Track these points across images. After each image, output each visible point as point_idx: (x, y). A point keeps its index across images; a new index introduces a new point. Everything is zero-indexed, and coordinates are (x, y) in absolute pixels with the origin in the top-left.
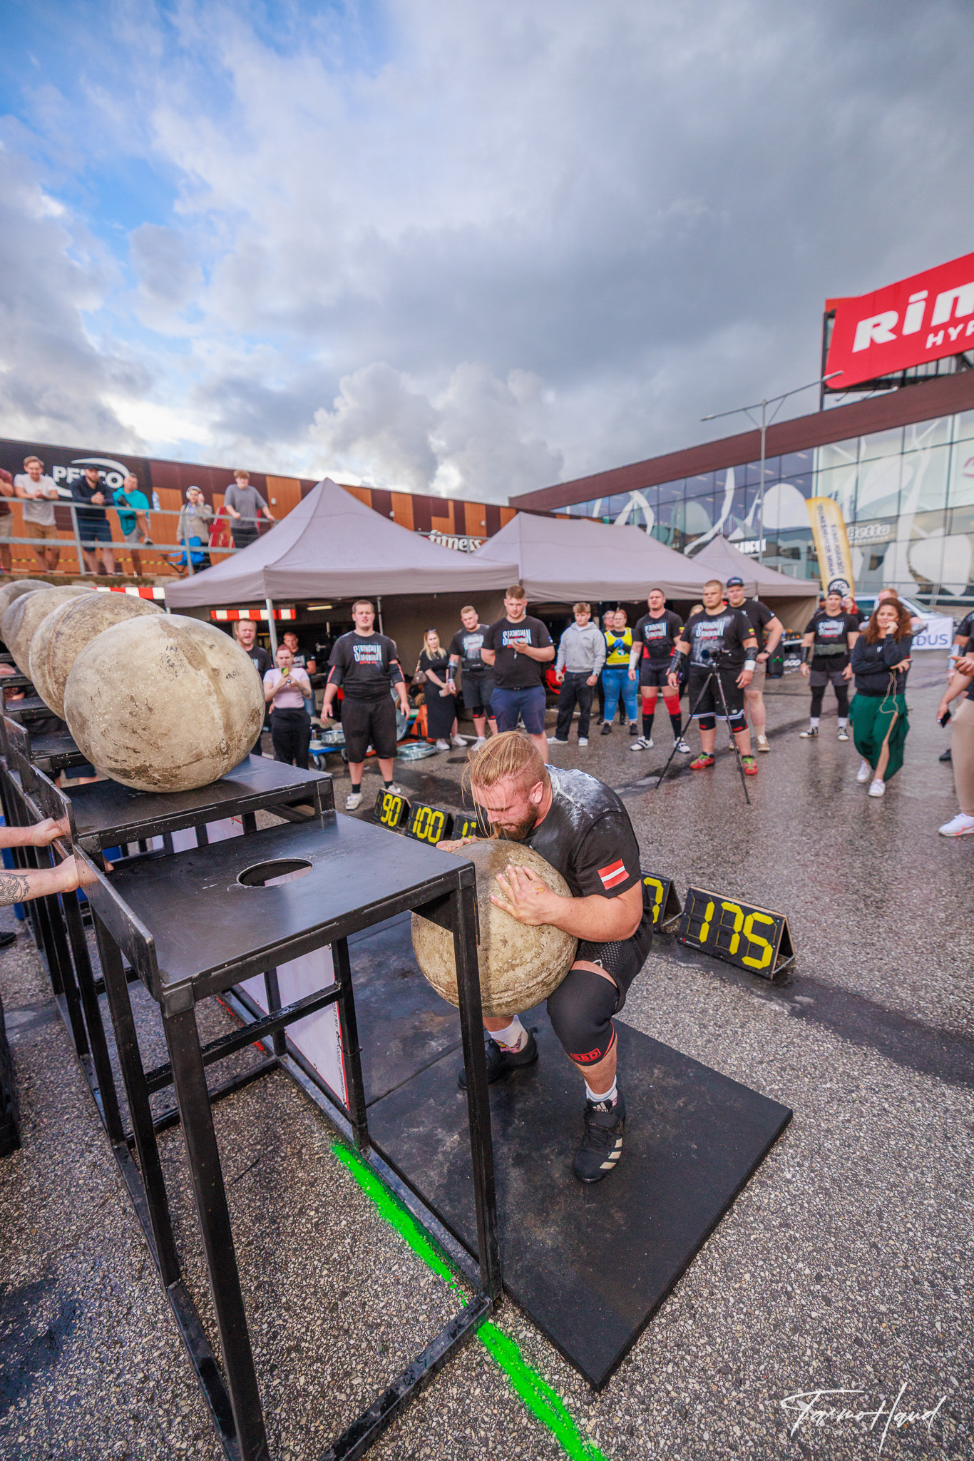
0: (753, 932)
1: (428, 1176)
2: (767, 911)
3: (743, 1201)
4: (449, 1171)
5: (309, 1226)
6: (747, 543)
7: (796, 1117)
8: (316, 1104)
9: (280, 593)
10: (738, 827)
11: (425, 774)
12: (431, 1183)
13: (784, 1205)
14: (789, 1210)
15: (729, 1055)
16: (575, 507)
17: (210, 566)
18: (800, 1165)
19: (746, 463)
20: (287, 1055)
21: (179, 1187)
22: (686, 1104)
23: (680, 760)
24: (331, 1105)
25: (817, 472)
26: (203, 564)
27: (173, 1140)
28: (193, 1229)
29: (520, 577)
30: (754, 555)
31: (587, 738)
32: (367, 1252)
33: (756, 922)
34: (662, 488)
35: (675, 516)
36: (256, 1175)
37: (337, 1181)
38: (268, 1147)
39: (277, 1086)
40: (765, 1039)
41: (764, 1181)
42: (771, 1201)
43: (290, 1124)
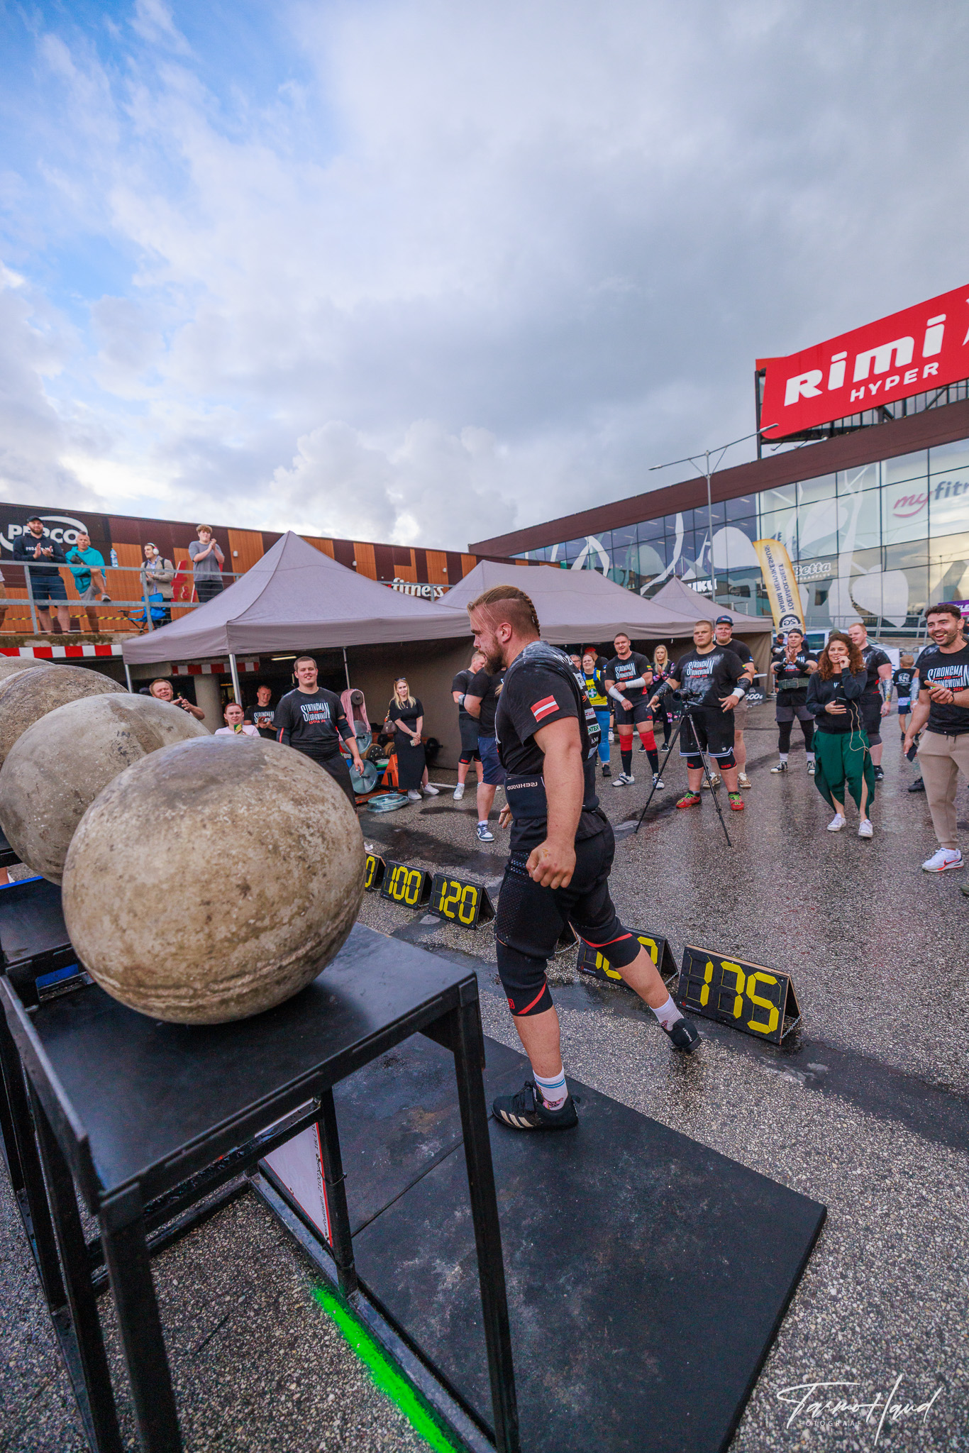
0: (756, 994)
1: (428, 1325)
2: (770, 970)
3: (788, 1330)
4: (452, 1316)
5: (290, 1405)
6: (699, 583)
7: (832, 1215)
8: (293, 1237)
9: (244, 648)
10: (722, 872)
11: (399, 827)
12: (432, 1335)
13: (833, 1331)
14: (840, 1338)
15: (747, 1139)
16: (533, 552)
17: (170, 621)
18: (844, 1276)
19: (694, 508)
20: (259, 1174)
22: (710, 1206)
23: (659, 798)
24: (312, 1238)
25: (760, 515)
26: (163, 619)
30: (706, 594)
32: (360, 1437)
33: (758, 983)
34: (615, 533)
35: (630, 559)
36: (225, 1338)
37: (322, 1338)
38: (239, 1297)
39: (248, 1214)
40: (784, 1117)
41: (807, 1301)
42: (819, 1326)
43: (265, 1264)
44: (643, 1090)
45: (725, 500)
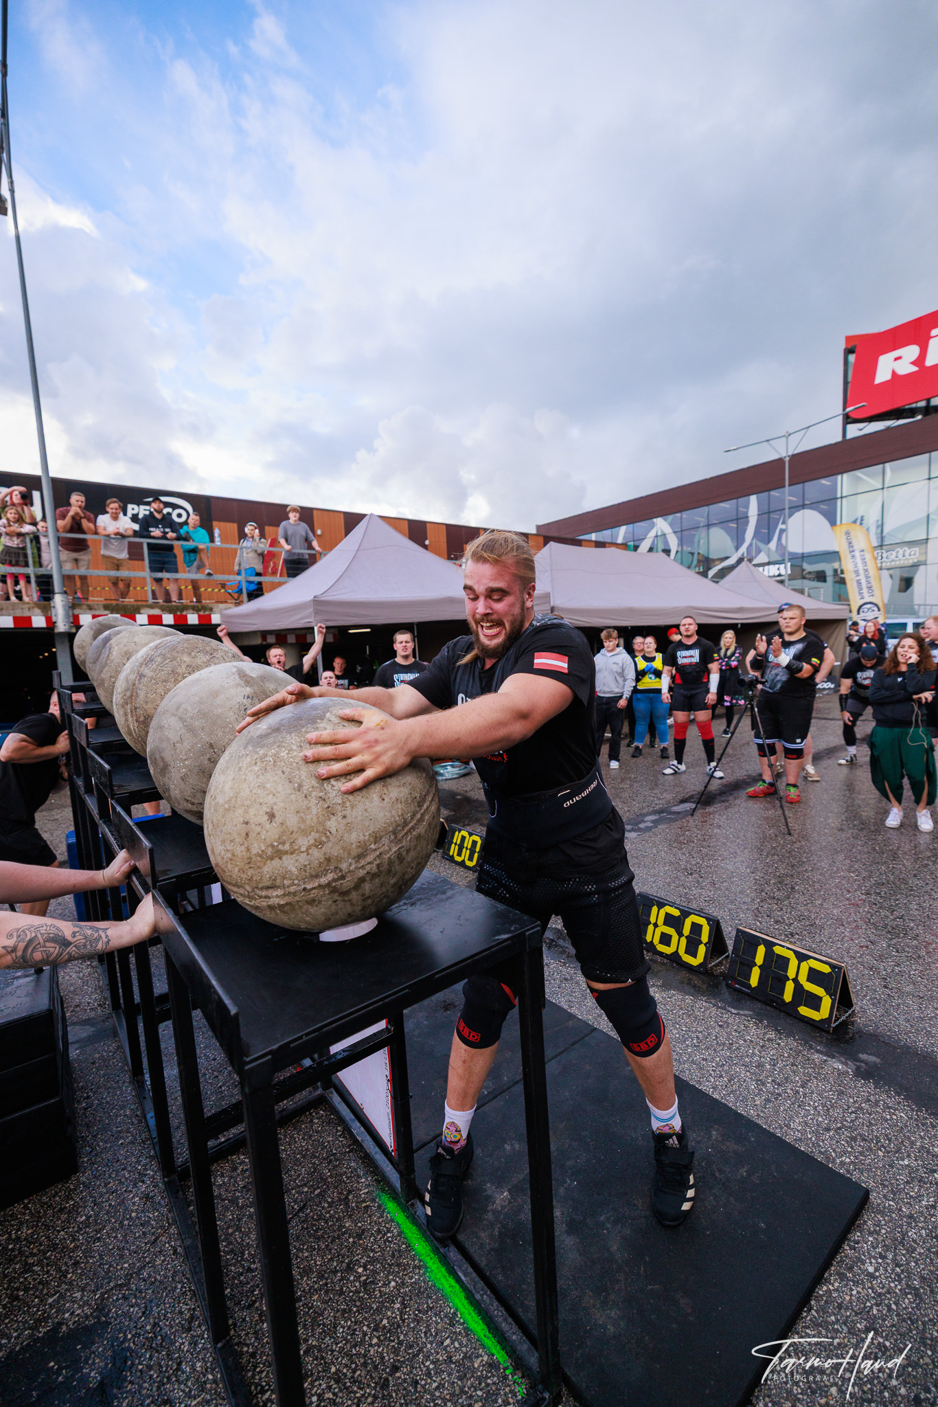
0: (808, 980)
1: (478, 1238)
2: (825, 959)
3: (822, 1296)
4: (500, 1233)
5: (357, 1284)
6: (771, 566)
7: (875, 1199)
8: (361, 1146)
10: (780, 860)
11: (460, 794)
12: (482, 1246)
13: (868, 1304)
14: (875, 1312)
15: (791, 1118)
16: (600, 534)
17: (262, 594)
18: (883, 1257)
19: (769, 490)
20: (332, 1089)
21: (228, 1228)
22: (749, 1174)
23: (714, 786)
24: (377, 1149)
25: (842, 497)
26: (256, 592)
27: (222, 1175)
28: (242, 1278)
29: (552, 604)
30: (779, 578)
31: (618, 760)
32: (418, 1321)
33: (811, 969)
34: (685, 515)
35: (699, 542)
36: (303, 1222)
37: (385, 1234)
38: (315, 1190)
39: (323, 1122)
40: (831, 1102)
41: (843, 1273)
42: (853, 1298)
43: (337, 1166)
44: (688, 1060)
45: (803, 482)
